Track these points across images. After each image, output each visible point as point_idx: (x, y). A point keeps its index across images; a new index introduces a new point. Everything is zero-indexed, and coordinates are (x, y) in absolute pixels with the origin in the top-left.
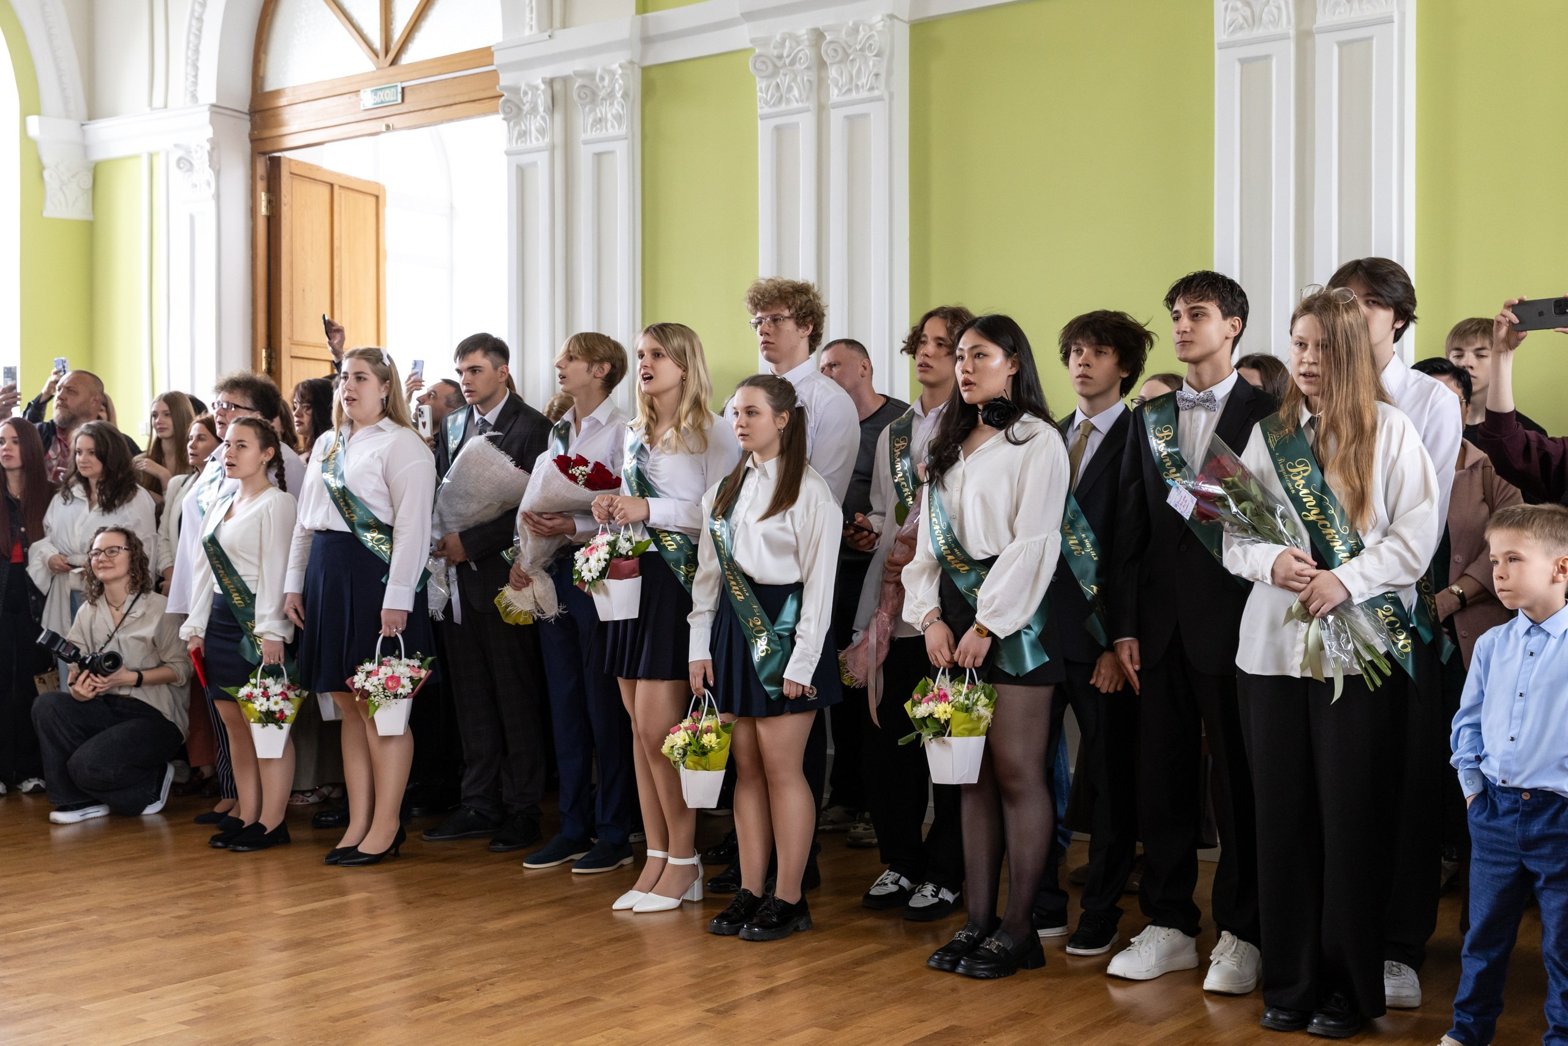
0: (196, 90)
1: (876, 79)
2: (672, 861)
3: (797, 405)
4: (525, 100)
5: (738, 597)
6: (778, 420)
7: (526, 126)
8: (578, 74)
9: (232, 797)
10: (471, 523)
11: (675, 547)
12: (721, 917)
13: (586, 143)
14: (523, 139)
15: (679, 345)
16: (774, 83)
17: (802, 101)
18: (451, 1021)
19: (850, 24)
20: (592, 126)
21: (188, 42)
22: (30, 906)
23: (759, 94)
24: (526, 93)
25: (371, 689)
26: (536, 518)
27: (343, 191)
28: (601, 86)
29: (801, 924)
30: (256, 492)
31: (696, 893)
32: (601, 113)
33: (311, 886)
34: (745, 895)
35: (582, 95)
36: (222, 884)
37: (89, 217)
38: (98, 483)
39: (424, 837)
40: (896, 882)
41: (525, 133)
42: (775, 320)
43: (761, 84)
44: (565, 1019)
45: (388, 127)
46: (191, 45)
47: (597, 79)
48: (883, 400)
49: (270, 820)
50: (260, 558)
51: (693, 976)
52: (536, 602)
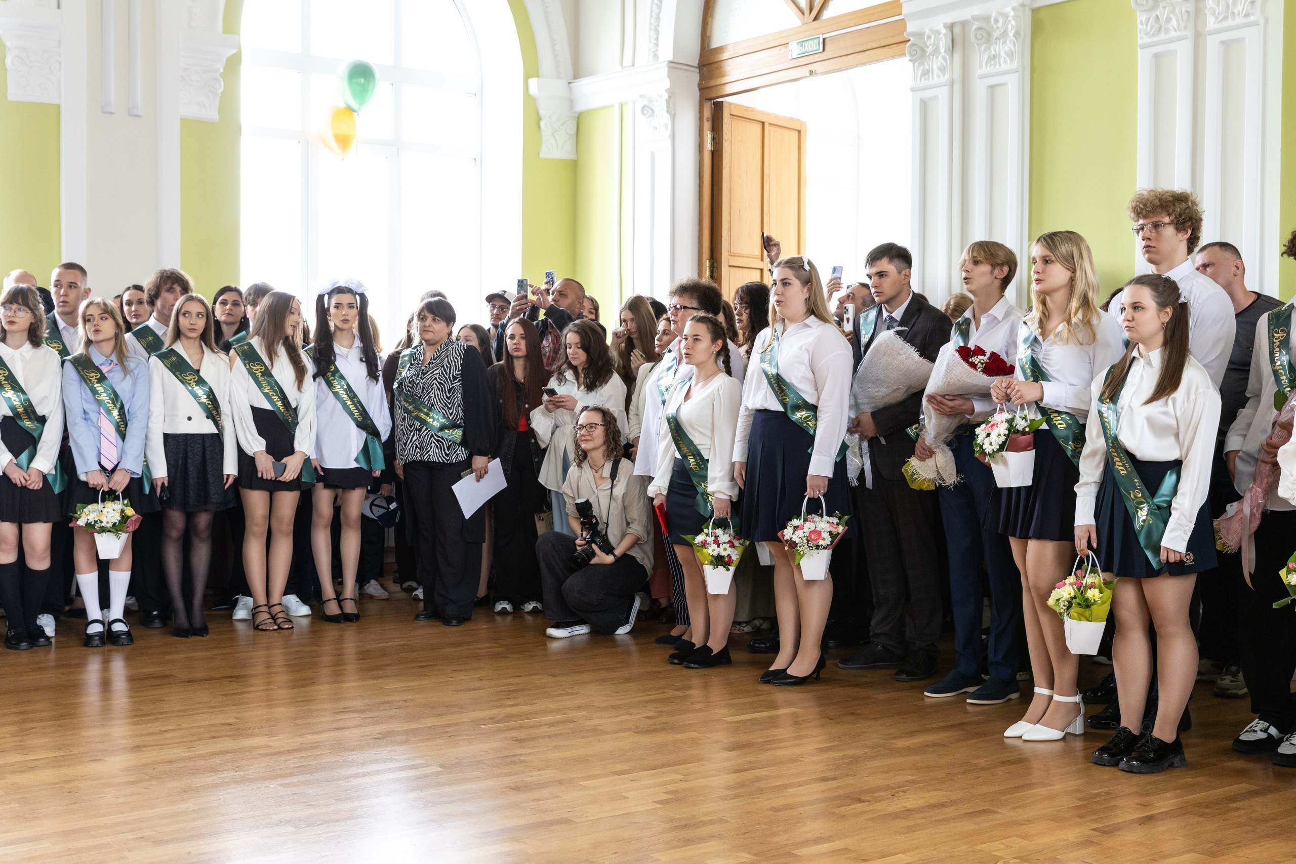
0: (657, 50)
1: (1252, 6)
2: (1057, 698)
3: (1180, 301)
4: (928, 43)
5: (1121, 472)
6: (1162, 315)
7: (929, 66)
8: (975, 18)
9: (685, 624)
10: (881, 405)
11: (1064, 425)
12: (1103, 750)
13: (981, 77)
14: (927, 77)
15: (1067, 251)
16: (1154, 15)
17: (1180, 30)
18: (872, 819)
20: (987, 61)
21: (652, 11)
22: (536, 701)
23: (1139, 26)
24: (929, 37)
25: (798, 541)
26: (939, 398)
27: (773, 129)
28: (995, 27)
29: (1176, 761)
30: (708, 377)
31: (1078, 727)
32: (995, 51)
33: (750, 699)
34: (1125, 732)
35: (979, 36)
36: (680, 694)
37: (573, 157)
38: (583, 369)
39: (840, 665)
40: (1265, 730)
41: (928, 71)
42: (1156, 226)
43: (1141, 17)
44: (969, 826)
45: (811, 72)
46: (654, 14)
47: (992, 22)
48: (1254, 297)
49: (716, 644)
50: (713, 431)
51: (1079, 799)
52: (938, 471)
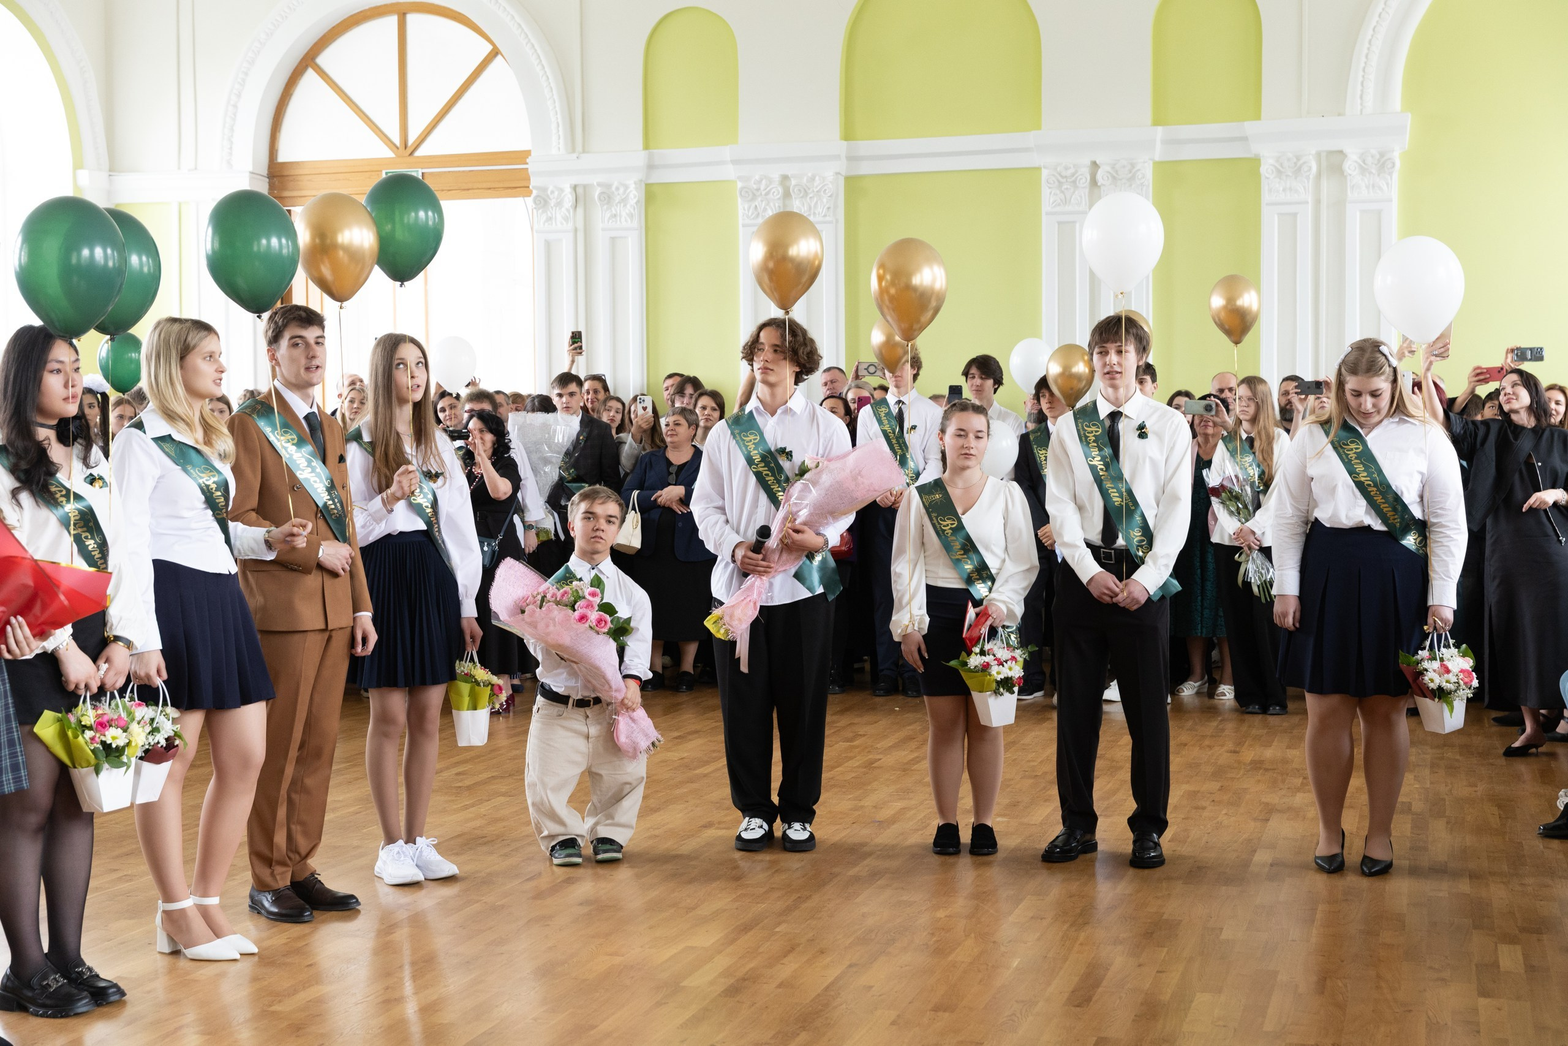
1: (828, 210)
4: (551, 197)
7: (552, 214)
8: (599, 184)
13: (603, 230)
14: (550, 222)
16: (753, 206)
19: (810, 175)
20: (609, 219)
24: (552, 192)
28: (616, 193)
32: (617, 212)
35: (602, 198)
41: (552, 218)
47: (614, 189)
